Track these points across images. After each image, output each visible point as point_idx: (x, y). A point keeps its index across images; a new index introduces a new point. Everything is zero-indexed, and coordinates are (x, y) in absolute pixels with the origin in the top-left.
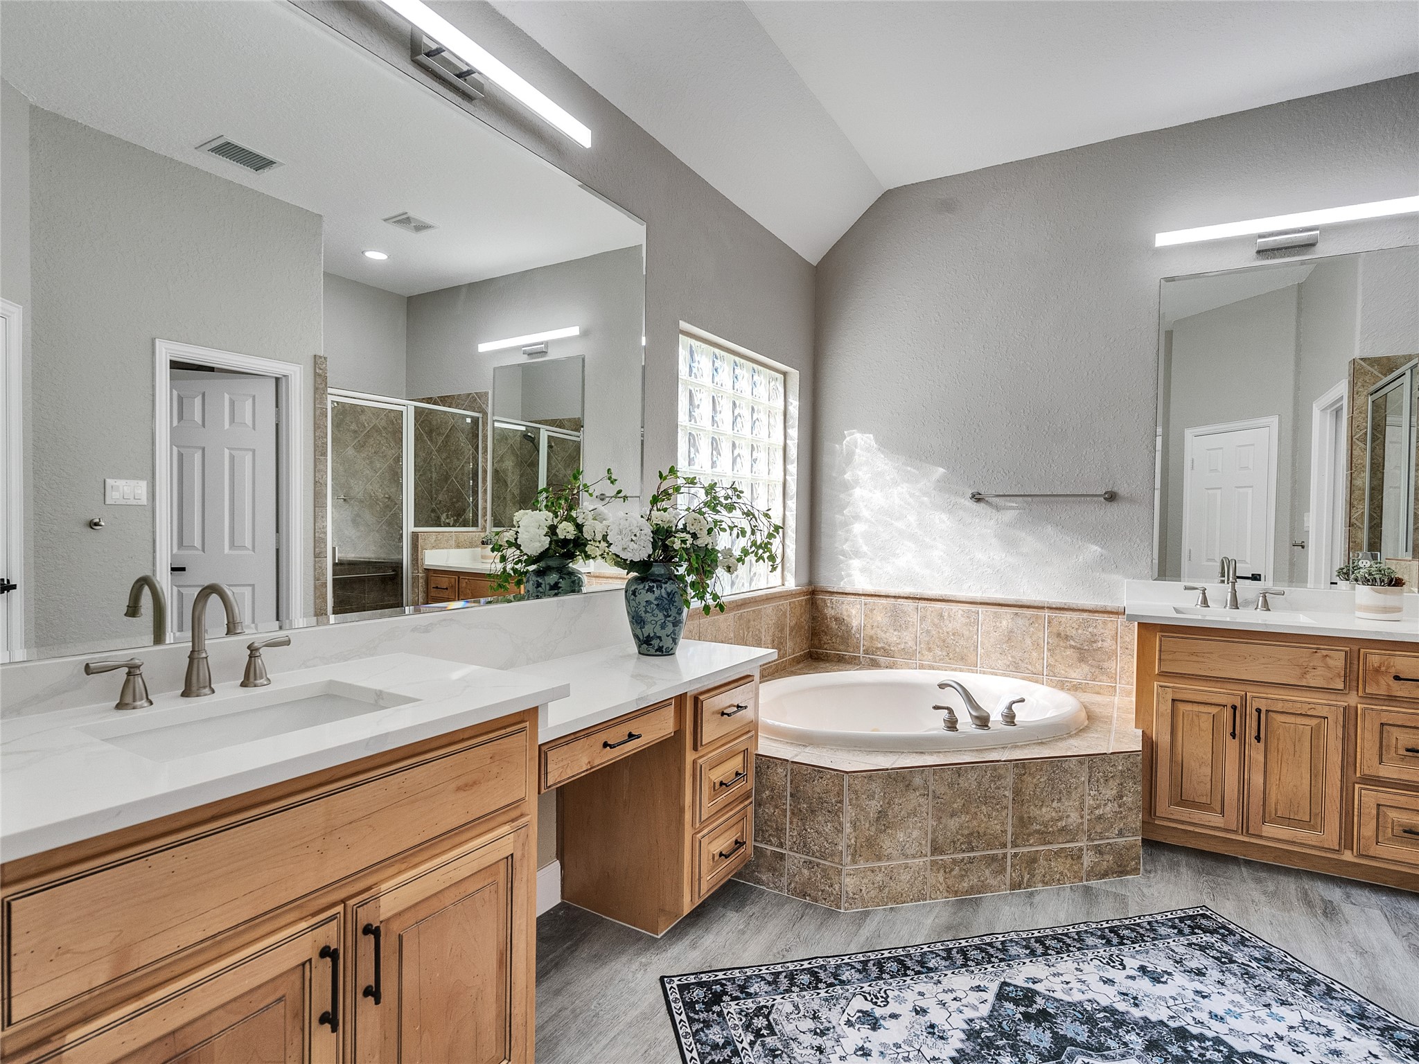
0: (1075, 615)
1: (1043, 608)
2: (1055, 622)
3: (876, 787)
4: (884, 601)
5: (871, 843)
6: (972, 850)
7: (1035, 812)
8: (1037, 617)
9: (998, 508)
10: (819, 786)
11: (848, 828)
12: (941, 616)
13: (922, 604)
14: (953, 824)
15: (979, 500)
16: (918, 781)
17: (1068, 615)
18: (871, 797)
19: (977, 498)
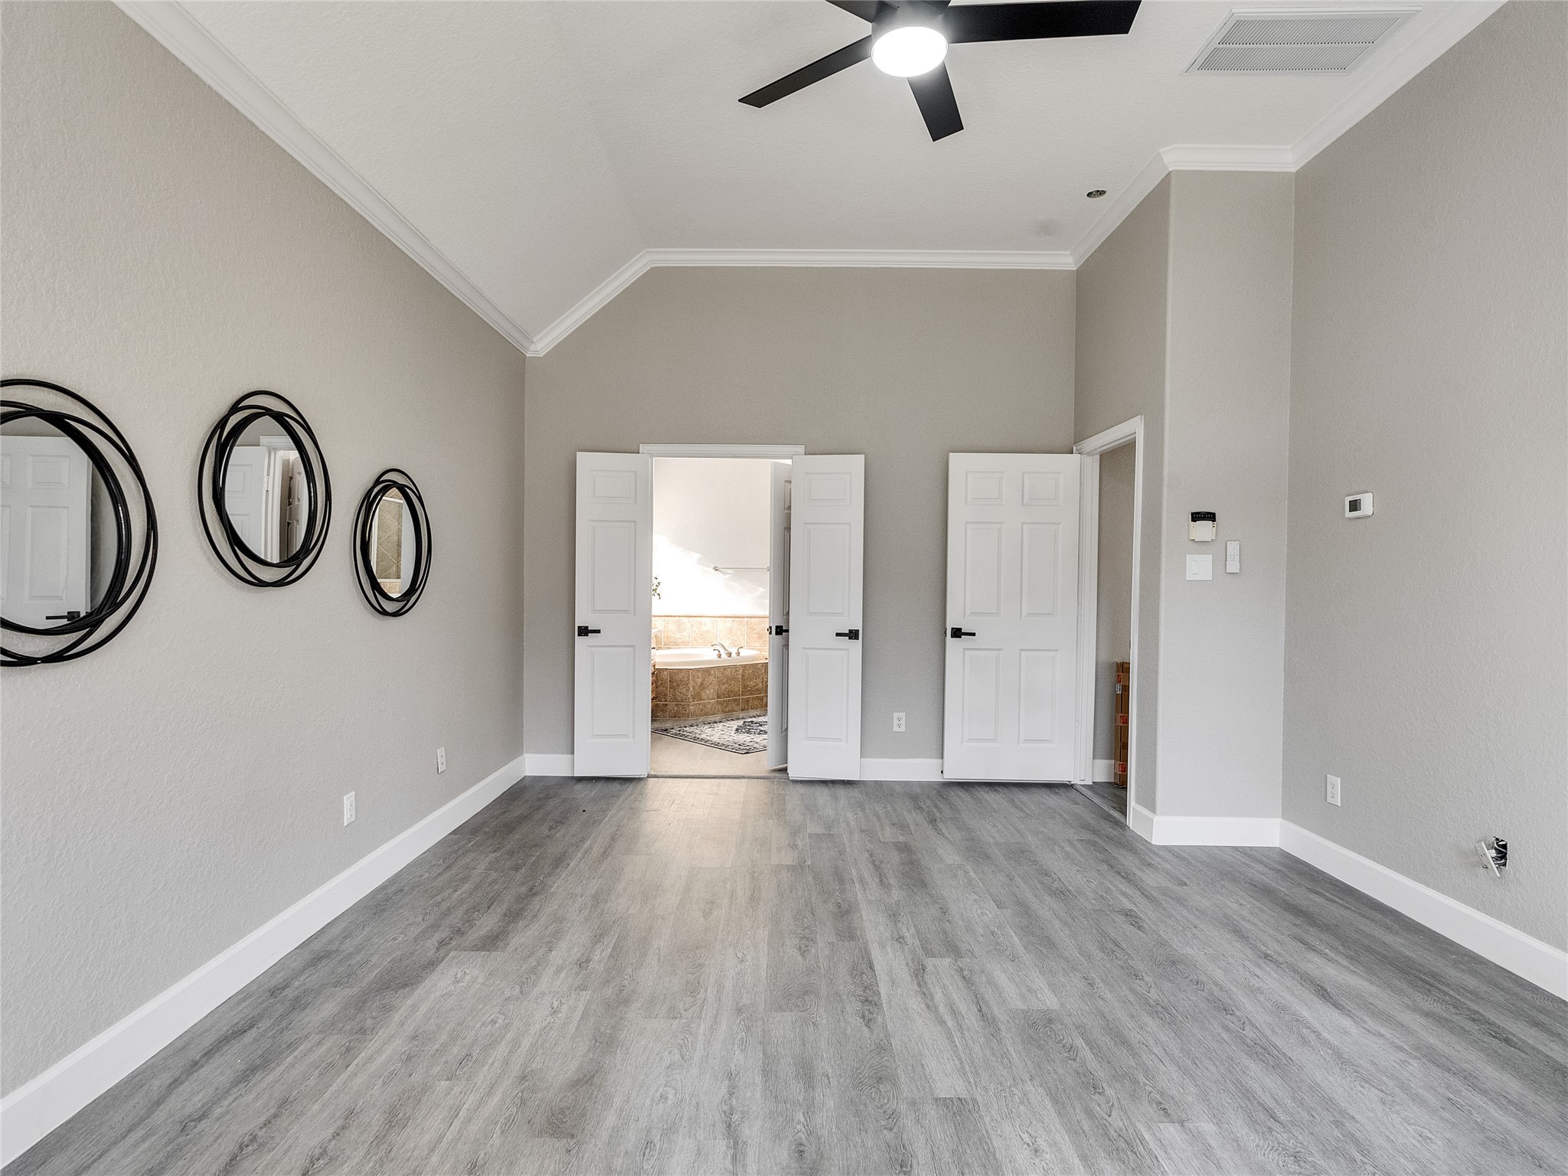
0: (757, 620)
1: (744, 617)
2: (749, 623)
3: (699, 674)
4: (674, 618)
5: (699, 694)
6: (729, 697)
7: (748, 683)
8: (742, 621)
9: (725, 574)
10: (680, 676)
11: (691, 689)
12: (701, 624)
13: (691, 619)
14: (723, 687)
15: (717, 570)
16: (712, 672)
17: (754, 620)
18: (698, 678)
19: (716, 569)
